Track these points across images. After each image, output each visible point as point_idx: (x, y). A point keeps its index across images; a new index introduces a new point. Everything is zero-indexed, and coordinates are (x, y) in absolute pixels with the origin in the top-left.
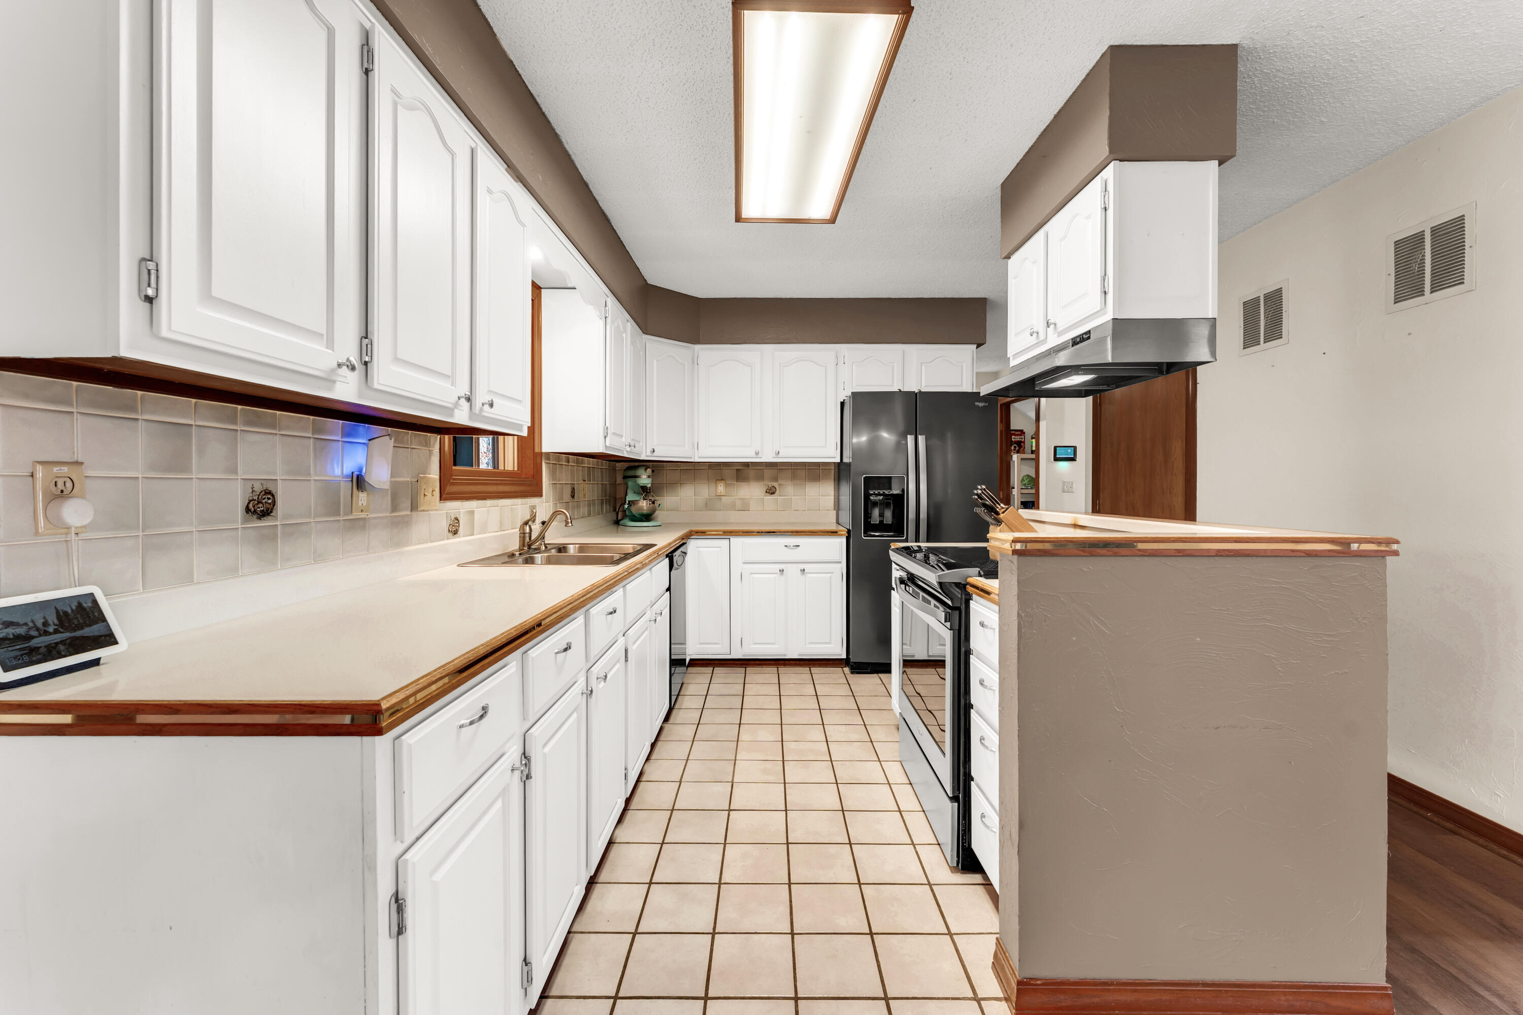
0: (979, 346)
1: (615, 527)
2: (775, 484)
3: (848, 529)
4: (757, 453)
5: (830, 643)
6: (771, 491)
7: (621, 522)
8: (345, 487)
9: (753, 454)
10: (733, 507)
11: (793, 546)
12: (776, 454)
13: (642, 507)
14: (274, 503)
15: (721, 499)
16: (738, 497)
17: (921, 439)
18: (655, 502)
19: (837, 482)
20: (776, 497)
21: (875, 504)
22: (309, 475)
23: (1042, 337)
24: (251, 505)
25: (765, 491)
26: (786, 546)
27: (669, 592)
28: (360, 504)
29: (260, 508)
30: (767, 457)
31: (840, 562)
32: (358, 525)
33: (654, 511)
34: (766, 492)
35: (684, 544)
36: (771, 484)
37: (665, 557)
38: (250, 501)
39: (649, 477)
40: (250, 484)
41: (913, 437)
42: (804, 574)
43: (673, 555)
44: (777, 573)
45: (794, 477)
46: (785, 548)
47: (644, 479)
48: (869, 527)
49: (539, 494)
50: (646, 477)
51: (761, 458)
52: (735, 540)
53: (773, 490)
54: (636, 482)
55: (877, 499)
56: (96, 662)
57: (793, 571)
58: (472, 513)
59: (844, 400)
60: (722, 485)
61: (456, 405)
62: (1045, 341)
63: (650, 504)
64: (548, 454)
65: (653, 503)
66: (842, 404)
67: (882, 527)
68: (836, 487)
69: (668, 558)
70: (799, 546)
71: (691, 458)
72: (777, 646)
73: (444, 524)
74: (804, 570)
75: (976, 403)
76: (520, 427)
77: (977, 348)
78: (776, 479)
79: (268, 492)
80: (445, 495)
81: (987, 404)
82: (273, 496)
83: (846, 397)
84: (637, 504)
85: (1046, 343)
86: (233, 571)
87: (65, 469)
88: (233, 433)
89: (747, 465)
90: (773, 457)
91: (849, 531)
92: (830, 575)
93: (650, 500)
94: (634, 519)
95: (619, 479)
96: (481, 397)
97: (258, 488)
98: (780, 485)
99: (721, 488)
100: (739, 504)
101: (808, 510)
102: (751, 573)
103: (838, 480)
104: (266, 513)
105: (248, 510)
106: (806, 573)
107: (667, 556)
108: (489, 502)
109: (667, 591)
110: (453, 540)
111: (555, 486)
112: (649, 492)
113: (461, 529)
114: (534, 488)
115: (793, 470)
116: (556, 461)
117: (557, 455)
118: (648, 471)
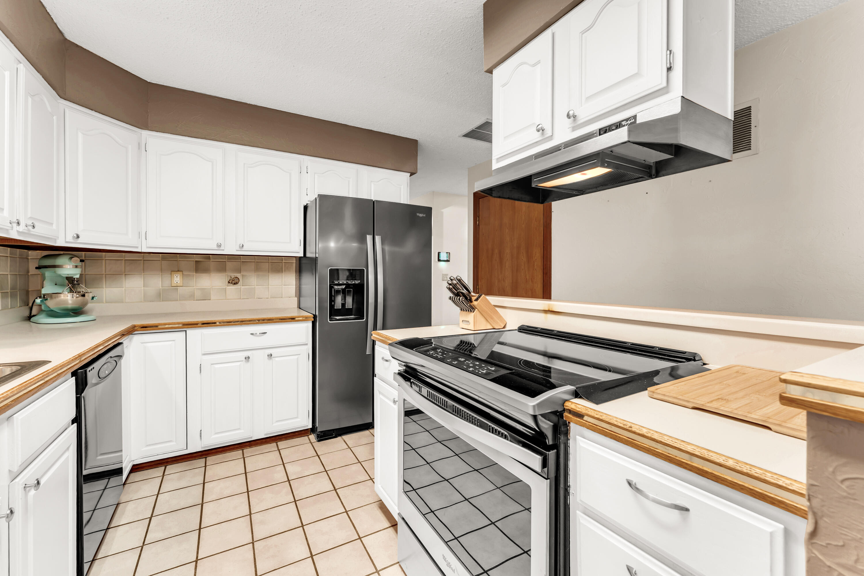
0: (412, 174)
1: (26, 324)
2: (238, 275)
3: (314, 315)
4: (219, 246)
5: (297, 418)
6: (234, 282)
7: (33, 319)
9: (215, 247)
10: (192, 297)
11: (260, 333)
12: (240, 247)
13: (66, 302)
15: (176, 289)
16: (197, 288)
17: (378, 239)
18: (86, 294)
19: (298, 274)
20: (240, 287)
21: (338, 292)
23: (548, 133)
25: (227, 282)
26: (252, 334)
27: (75, 424)
30: (230, 249)
31: (307, 344)
33: (85, 304)
34: (229, 282)
35: (119, 344)
36: (234, 275)
37: (70, 375)
41: (371, 236)
42: (271, 359)
43: (86, 371)
44: (242, 361)
45: (257, 269)
46: (251, 336)
48: (334, 312)
50: (71, 267)
51: (223, 250)
52: (191, 332)
53: (236, 280)
54: (55, 272)
55: (340, 288)
57: (259, 357)
59: (307, 204)
60: (179, 277)
62: (551, 138)
63: (77, 297)
65: (83, 296)
66: (306, 208)
67: (344, 311)
68: (298, 277)
69: (74, 378)
70: (266, 333)
71: (137, 247)
72: (243, 431)
74: (271, 355)
75: (417, 214)
77: (410, 176)
78: (239, 271)
81: (425, 215)
83: (309, 201)
84: (58, 297)
85: (552, 140)
89: (207, 256)
90: (237, 250)
91: (315, 317)
92: (297, 357)
93: (79, 292)
94: (53, 314)
95: (33, 270)
98: (243, 276)
99: (177, 279)
100: (198, 294)
101: (271, 298)
102: (212, 364)
103: (300, 271)
106: (273, 357)
107: (74, 374)
109: (73, 423)
112: (79, 284)
115: (257, 262)
118: (75, 260)
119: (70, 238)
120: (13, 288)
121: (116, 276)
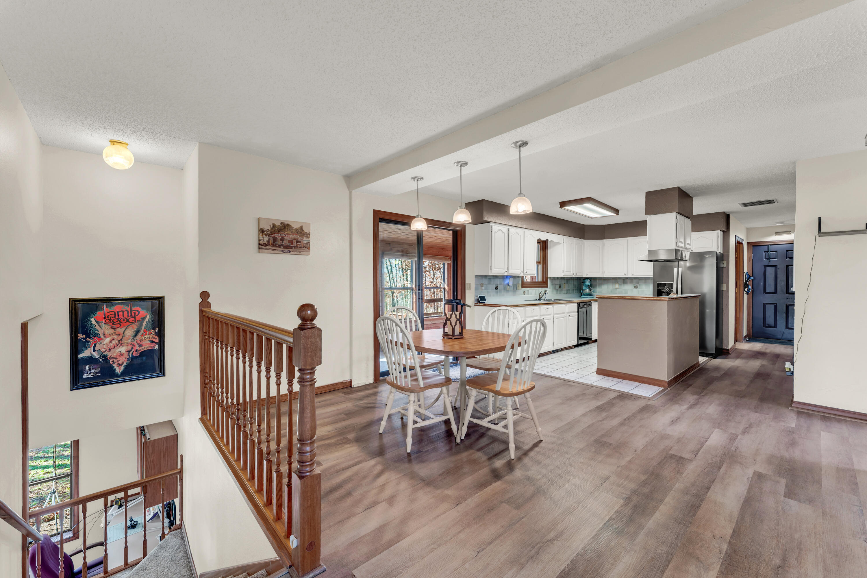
0: (721, 231)
4: (625, 275)
6: (636, 287)
7: (581, 296)
8: (506, 285)
10: (621, 292)
13: (586, 292)
14: (498, 288)
15: (617, 289)
16: (623, 289)
20: (639, 289)
22: (502, 285)
24: (496, 288)
25: (634, 288)
28: (510, 287)
32: (508, 291)
35: (589, 302)
39: (589, 282)
43: (580, 304)
45: (645, 282)
47: (588, 283)
49: (547, 287)
51: (627, 276)
54: (584, 284)
58: (528, 290)
61: (520, 273)
64: (550, 278)
69: (577, 304)
71: (603, 276)
73: (522, 292)
76: (534, 275)
78: (638, 283)
80: (522, 287)
82: (498, 286)
86: (494, 296)
87: (482, 284)
88: (494, 279)
90: (632, 276)
93: (591, 289)
95: (578, 284)
96: (525, 271)
97: (496, 286)
98: (639, 285)
99: (617, 286)
100: (624, 291)
108: (532, 289)
110: (524, 295)
111: (552, 285)
112: (590, 287)
113: (526, 294)
114: (546, 286)
115: (645, 280)
116: (554, 279)
117: (554, 278)
118: (589, 280)
119: (586, 275)
120: (578, 288)
121: (600, 285)
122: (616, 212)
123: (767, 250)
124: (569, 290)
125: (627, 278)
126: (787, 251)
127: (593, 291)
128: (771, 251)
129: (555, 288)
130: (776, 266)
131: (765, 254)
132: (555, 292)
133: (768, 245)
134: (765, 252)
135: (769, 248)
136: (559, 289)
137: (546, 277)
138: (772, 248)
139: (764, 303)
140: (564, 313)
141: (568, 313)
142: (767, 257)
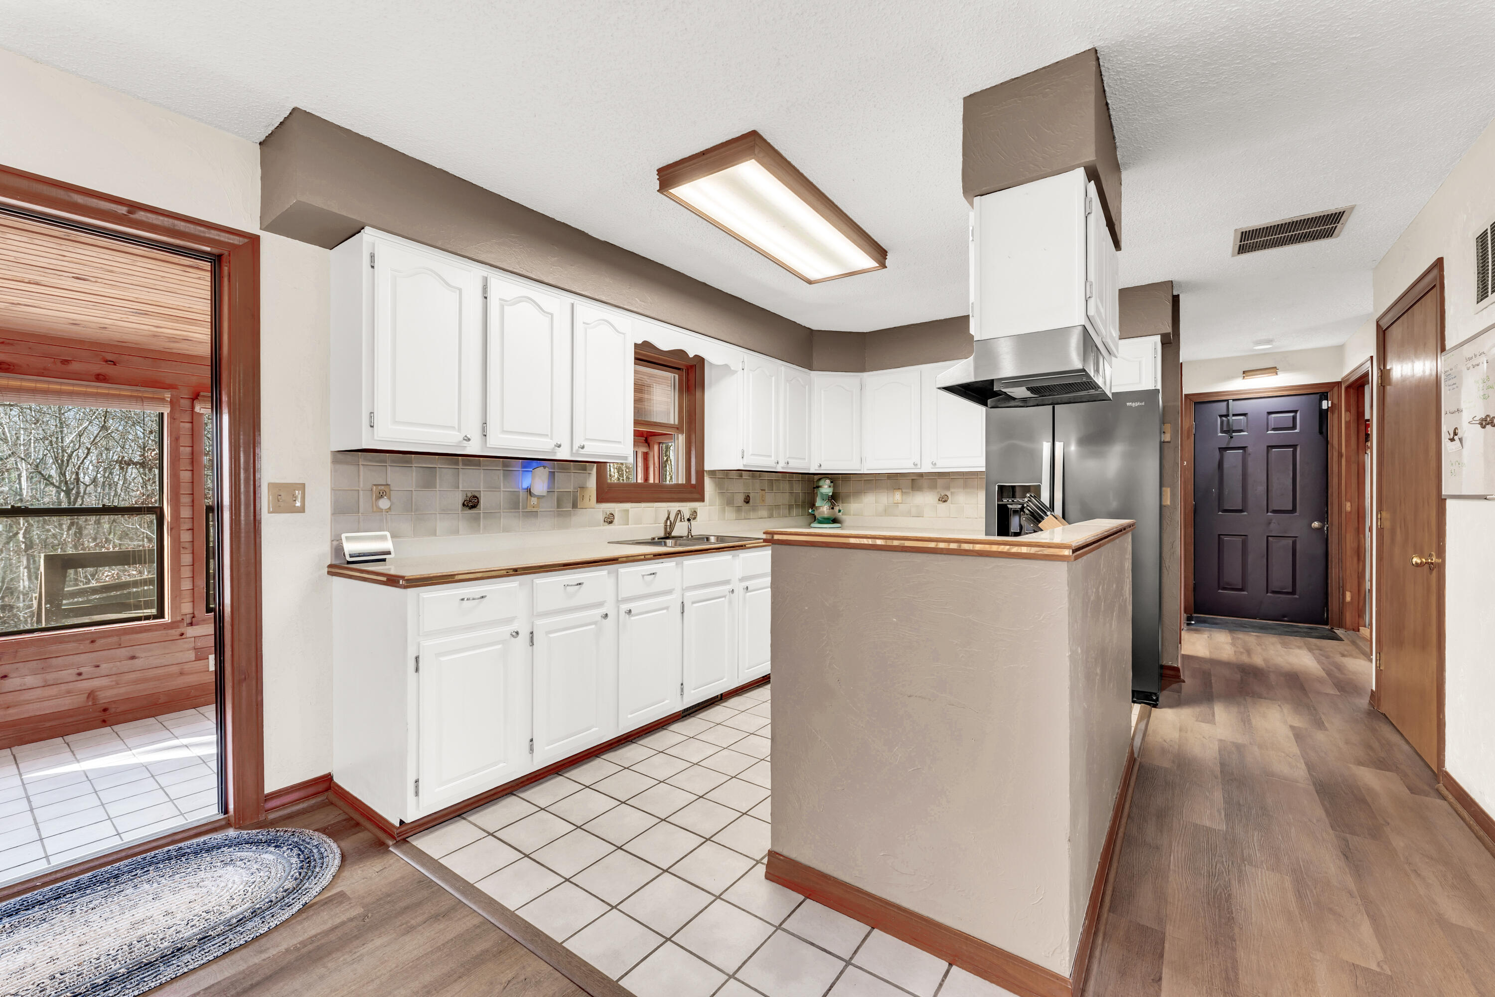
2: (947, 493)
4: (916, 465)
6: (943, 499)
8: (523, 495)
9: (912, 466)
10: (909, 514)
12: (933, 465)
13: (823, 512)
14: (478, 502)
15: (898, 506)
16: (913, 505)
17: (1059, 446)
18: (839, 507)
20: (949, 505)
21: (1015, 512)
22: (500, 488)
24: (465, 503)
25: (937, 499)
28: (532, 503)
29: (471, 504)
30: (926, 468)
32: (534, 514)
34: (939, 500)
36: (944, 493)
38: (465, 501)
39: (831, 487)
40: (465, 492)
41: (1050, 444)
45: (965, 486)
47: (826, 488)
49: (702, 499)
50: (828, 487)
51: (920, 469)
53: (945, 498)
54: (820, 491)
55: (1014, 507)
56: (384, 560)
58: (627, 511)
60: (899, 494)
64: (713, 473)
71: (860, 470)
73: (601, 517)
75: (1128, 404)
76: (626, 458)
78: (948, 488)
79: (475, 497)
80: (600, 499)
81: (1143, 404)
82: (478, 498)
84: (819, 509)
86: (456, 532)
87: (383, 487)
88: (456, 470)
97: (469, 495)
98: (952, 493)
99: (898, 496)
100: (914, 511)
104: (474, 507)
105: (464, 505)
110: (611, 527)
111: (722, 494)
112: (834, 499)
113: (616, 521)
114: (696, 496)
115: (964, 479)
116: (724, 476)
117: (726, 472)
118: (828, 481)
119: (817, 467)
120: (803, 502)
121: (858, 493)
122: (881, 258)
123: (1224, 413)
124: (778, 507)
125: (921, 475)
126: (1269, 413)
127: (840, 511)
128: (1234, 415)
129: (730, 502)
130: (1243, 448)
131: (1222, 422)
132: (730, 514)
133: (1227, 401)
134: (1221, 416)
135: (1230, 407)
136: (746, 507)
137: (697, 472)
138: (1235, 407)
139: (1219, 535)
140: (727, 582)
141: (742, 580)
142: (1225, 429)
